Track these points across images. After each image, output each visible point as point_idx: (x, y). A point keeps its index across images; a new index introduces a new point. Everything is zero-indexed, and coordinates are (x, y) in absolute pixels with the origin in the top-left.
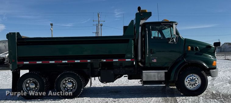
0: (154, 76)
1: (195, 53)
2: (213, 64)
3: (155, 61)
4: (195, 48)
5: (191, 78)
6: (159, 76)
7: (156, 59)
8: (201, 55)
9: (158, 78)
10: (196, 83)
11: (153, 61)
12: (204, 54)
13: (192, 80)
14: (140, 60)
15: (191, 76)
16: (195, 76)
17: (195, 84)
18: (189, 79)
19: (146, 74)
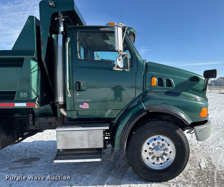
0: (81, 139)
1: (166, 91)
2: (202, 114)
3: (86, 106)
4: (165, 81)
5: (156, 142)
6: (91, 138)
7: (87, 102)
8: (178, 94)
9: (89, 144)
10: (166, 154)
11: (81, 106)
12: (183, 93)
13: (156, 148)
14: (61, 104)
15: (155, 140)
16: (163, 140)
17: (164, 156)
18: (151, 145)
19: (63, 135)
